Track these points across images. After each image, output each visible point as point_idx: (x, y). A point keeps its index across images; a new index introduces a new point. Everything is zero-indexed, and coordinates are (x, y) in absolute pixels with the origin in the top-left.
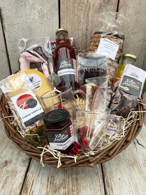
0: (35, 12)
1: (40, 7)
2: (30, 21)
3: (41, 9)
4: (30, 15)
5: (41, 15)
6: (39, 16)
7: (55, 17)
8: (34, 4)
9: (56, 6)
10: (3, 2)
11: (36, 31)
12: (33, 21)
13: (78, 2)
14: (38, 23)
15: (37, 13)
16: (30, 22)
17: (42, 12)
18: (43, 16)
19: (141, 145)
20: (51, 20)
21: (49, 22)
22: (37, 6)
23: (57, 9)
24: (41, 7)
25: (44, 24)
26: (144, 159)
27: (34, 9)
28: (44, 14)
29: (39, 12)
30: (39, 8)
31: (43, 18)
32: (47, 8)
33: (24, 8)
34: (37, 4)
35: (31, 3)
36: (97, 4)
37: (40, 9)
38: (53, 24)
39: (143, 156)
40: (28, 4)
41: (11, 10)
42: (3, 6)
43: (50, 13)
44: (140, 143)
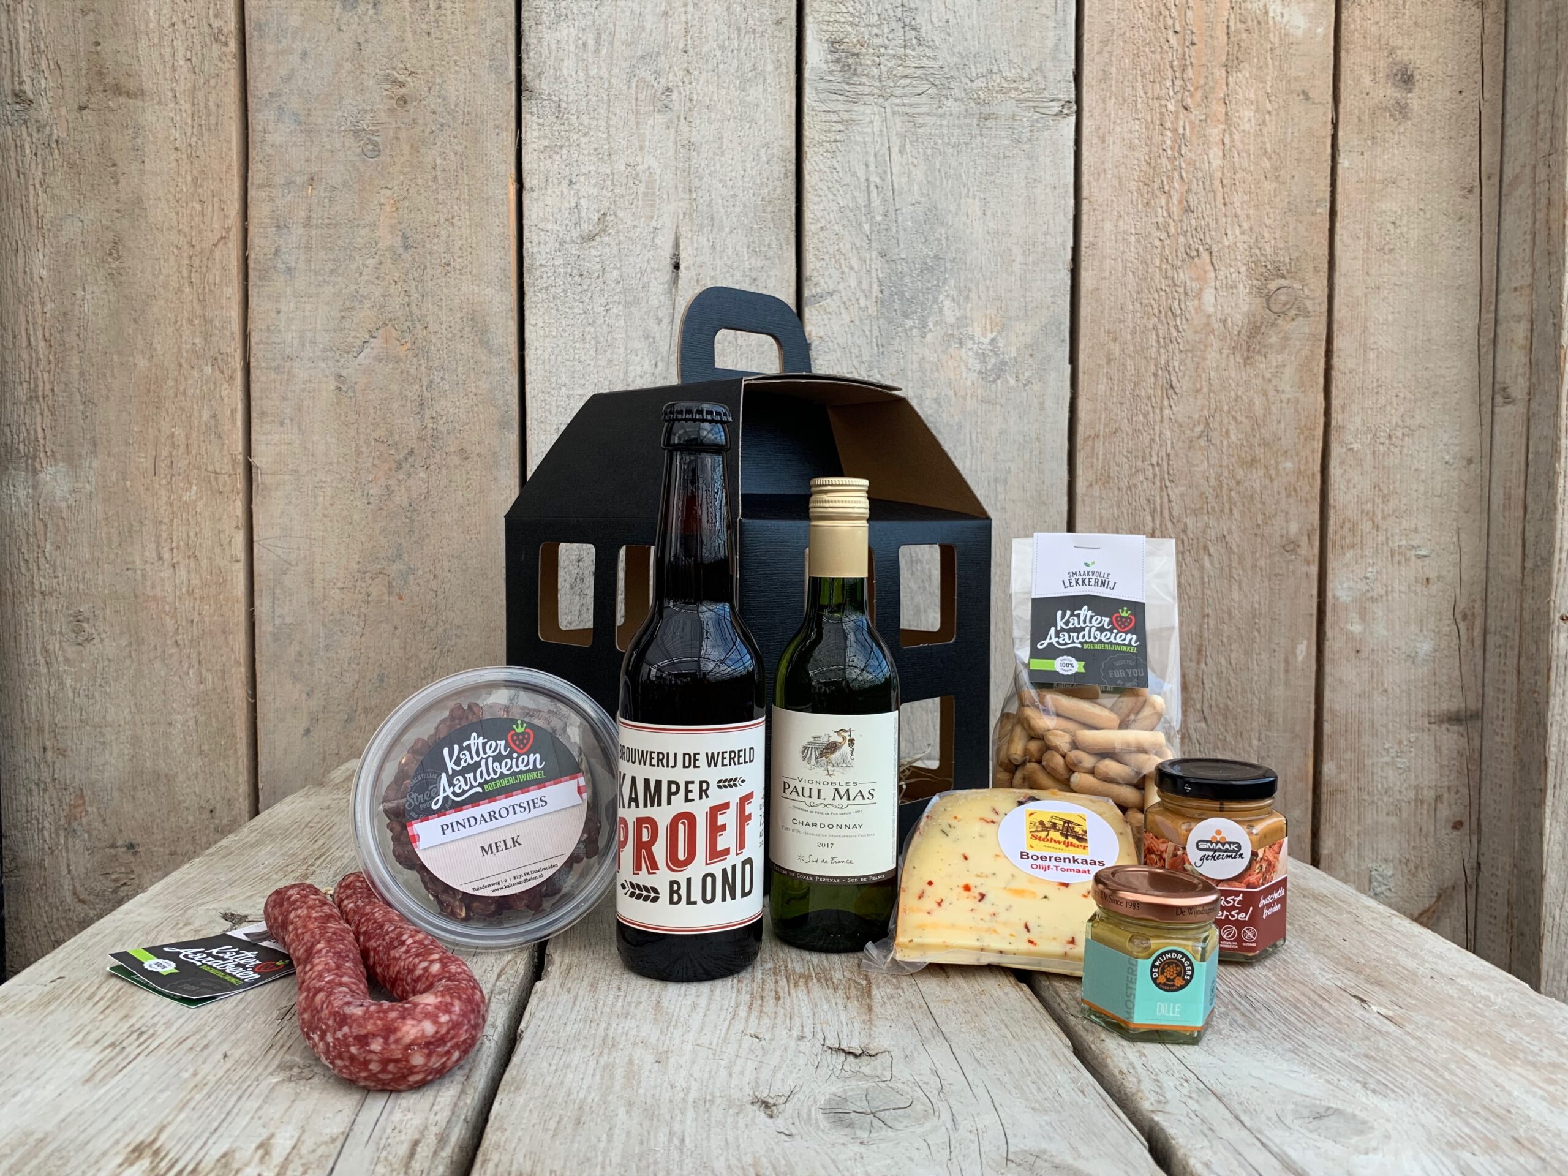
0: (964, 356)
1: (990, 336)
2: (935, 395)
3: (993, 340)
4: (937, 370)
5: (989, 367)
6: (980, 372)
7: (1054, 374)
8: (962, 322)
9: (1062, 327)
10: (825, 317)
11: (962, 437)
12: (951, 393)
13: (1156, 311)
14: (975, 399)
15: (971, 360)
16: (936, 400)
17: (996, 354)
18: (1000, 371)
20: (1037, 387)
21: (1024, 394)
22: (978, 332)
23: (1063, 341)
24: (992, 332)
25: (1003, 401)
27: (961, 344)
28: (1003, 363)
29: (983, 354)
30: (982, 340)
31: (999, 377)
32: (1021, 338)
33: (917, 339)
34: (976, 324)
35: (951, 320)
36: (1239, 318)
37: (987, 341)
38: (1042, 404)
40: (936, 324)
41: (855, 351)
42: (822, 334)
43: (1031, 355)
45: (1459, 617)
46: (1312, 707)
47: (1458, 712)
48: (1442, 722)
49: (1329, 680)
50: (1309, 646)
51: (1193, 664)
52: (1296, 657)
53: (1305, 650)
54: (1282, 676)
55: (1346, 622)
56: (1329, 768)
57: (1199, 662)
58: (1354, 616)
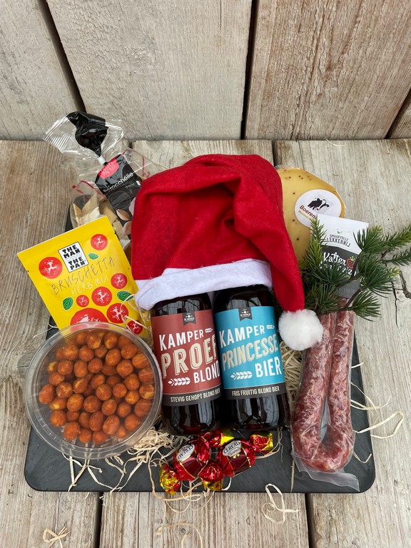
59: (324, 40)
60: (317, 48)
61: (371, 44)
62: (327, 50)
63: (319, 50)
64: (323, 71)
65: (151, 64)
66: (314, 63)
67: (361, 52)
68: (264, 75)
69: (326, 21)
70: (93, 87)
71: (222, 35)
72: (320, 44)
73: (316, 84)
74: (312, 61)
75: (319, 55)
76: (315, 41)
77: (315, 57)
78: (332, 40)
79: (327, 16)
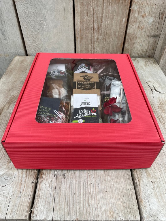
19: (158, 91)
26: (159, 102)
39: (158, 100)
44: (157, 90)
45: (160, 14)
46: (124, 33)
47: (155, 35)
48: (151, 37)
49: (129, 28)
50: (125, 19)
51: (100, 23)
52: (122, 22)
53: (124, 20)
54: (119, 26)
55: (135, 14)
56: (126, 45)
57: (101, 23)
58: (137, 13)
59: (95, 18)
60: (93, 21)
61: (109, 19)
62: (96, 22)
63: (94, 22)
64: (97, 29)
65: (45, 25)
66: (93, 26)
67: (106, 22)
68: (79, 30)
69: (94, 11)
70: (27, 34)
71: (65, 15)
72: (94, 20)
73: (95, 34)
74: (93, 25)
75: (94, 23)
76: (93, 18)
77: (94, 24)
78: (97, 18)
79: (94, 10)
